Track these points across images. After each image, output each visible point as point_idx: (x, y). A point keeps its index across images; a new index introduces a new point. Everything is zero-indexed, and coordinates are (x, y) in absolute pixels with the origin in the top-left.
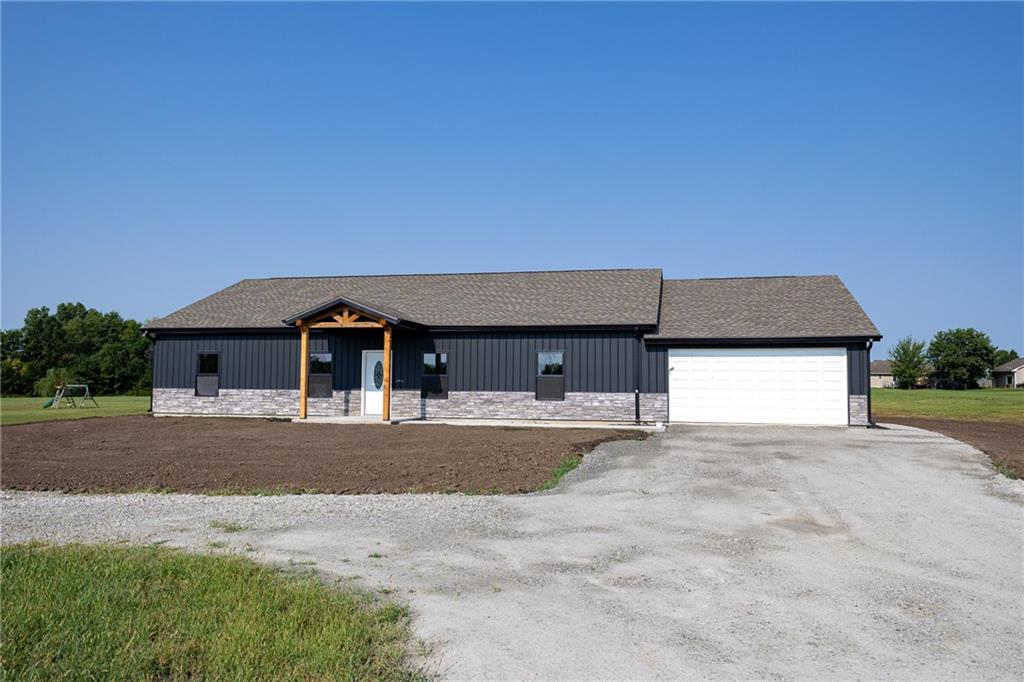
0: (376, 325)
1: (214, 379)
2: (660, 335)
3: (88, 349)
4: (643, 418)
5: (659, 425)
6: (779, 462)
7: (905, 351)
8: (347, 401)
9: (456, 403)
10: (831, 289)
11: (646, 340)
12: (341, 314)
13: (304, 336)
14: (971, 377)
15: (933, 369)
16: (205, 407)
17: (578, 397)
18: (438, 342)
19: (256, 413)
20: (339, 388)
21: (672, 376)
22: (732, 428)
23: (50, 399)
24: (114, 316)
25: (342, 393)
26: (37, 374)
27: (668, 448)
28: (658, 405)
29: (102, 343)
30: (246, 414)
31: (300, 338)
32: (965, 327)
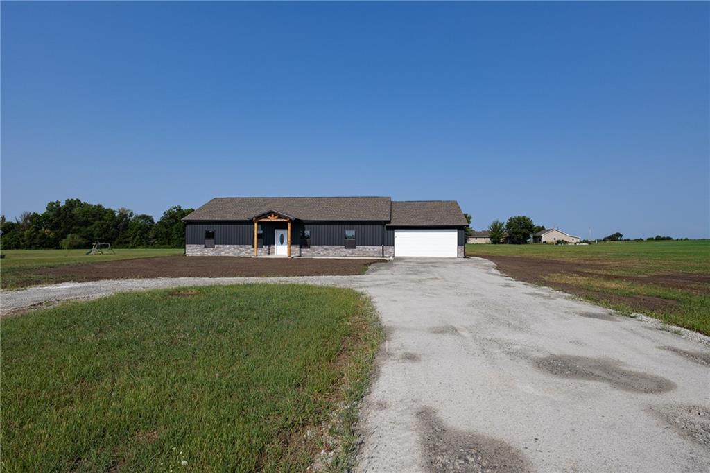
0: (285, 220)
1: (212, 241)
2: (391, 225)
3: (86, 224)
4: (385, 255)
5: (391, 257)
6: (432, 268)
7: (496, 226)
8: (269, 250)
9: (314, 250)
10: (453, 206)
11: (387, 226)
12: (271, 216)
13: (256, 224)
14: (524, 239)
15: (508, 235)
16: (209, 252)
17: (361, 247)
18: (306, 226)
19: (231, 254)
20: (266, 245)
21: (396, 240)
22: (417, 258)
23: (90, 250)
24: (100, 206)
25: (267, 246)
26: (59, 237)
27: (395, 265)
28: (390, 250)
29: (94, 221)
30: (227, 255)
31: (254, 225)
32: (522, 215)
